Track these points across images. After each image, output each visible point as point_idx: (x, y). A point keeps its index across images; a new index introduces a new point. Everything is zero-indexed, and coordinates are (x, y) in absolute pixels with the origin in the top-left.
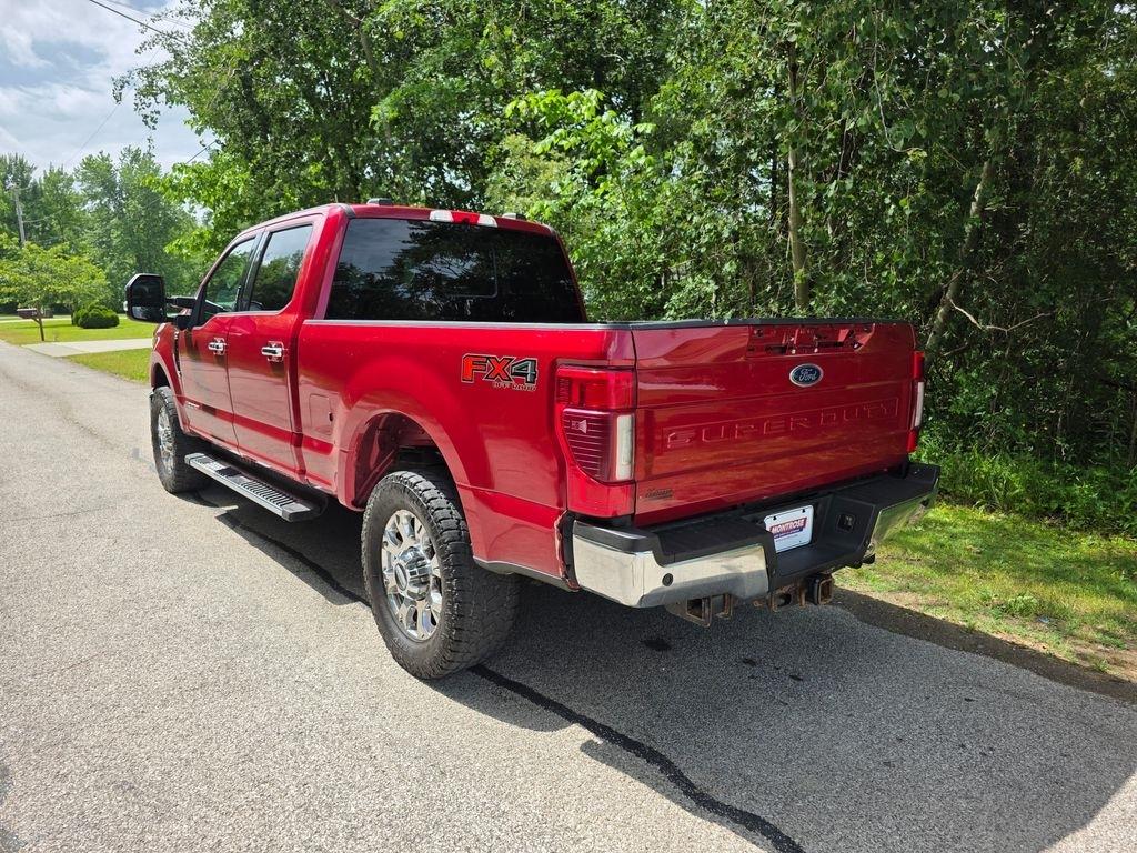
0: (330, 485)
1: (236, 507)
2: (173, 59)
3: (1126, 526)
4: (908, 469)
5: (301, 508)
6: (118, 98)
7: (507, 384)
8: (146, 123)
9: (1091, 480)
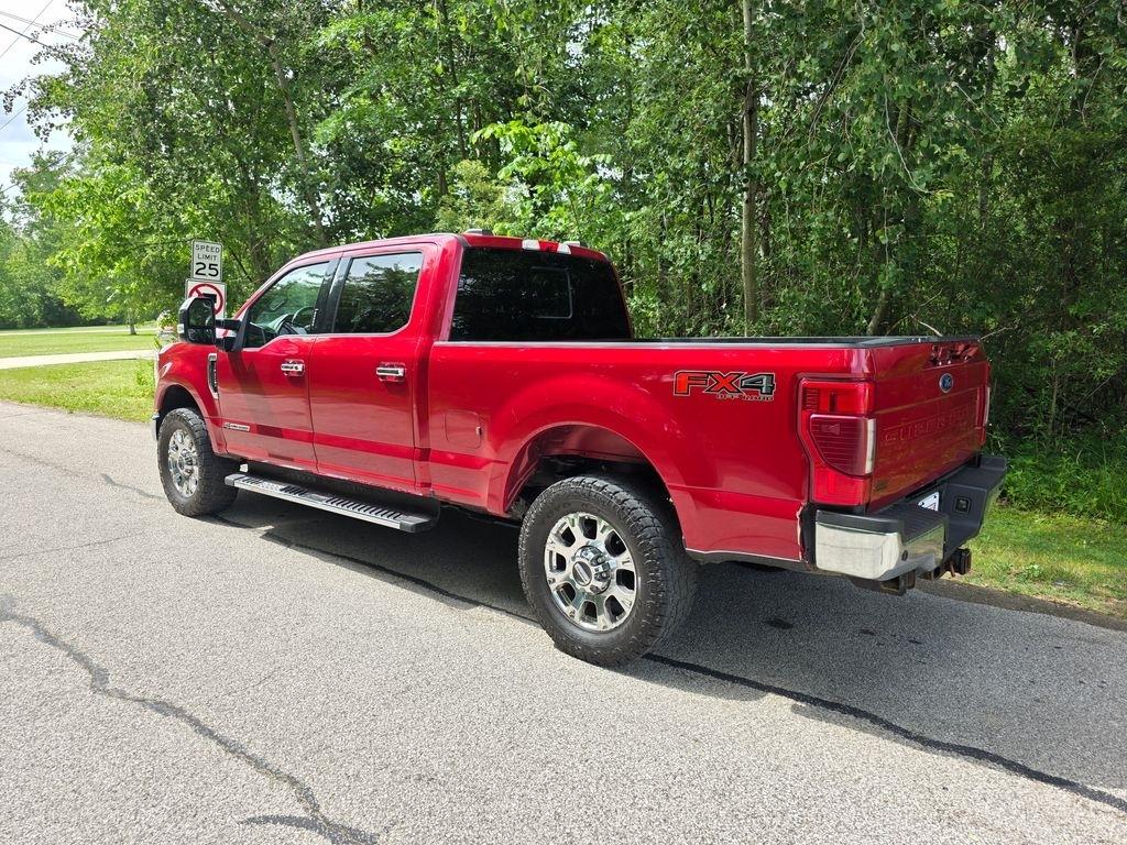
0: (476, 495)
1: (271, 527)
2: (68, 72)
3: (1064, 504)
4: (979, 459)
5: (411, 521)
6: (8, 109)
7: (736, 396)
8: (38, 135)
9: (1023, 466)
